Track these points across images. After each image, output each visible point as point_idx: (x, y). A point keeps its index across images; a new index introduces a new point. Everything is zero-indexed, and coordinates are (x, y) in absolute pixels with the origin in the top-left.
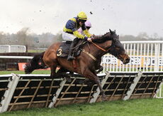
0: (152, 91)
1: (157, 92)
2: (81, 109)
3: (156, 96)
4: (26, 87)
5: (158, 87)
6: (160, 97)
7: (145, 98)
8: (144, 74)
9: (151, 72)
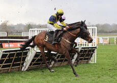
0: (88, 59)
1: (91, 59)
2: (43, 72)
3: (90, 62)
4: (7, 58)
5: (91, 56)
6: (93, 62)
7: (83, 63)
8: (83, 48)
9: (87, 47)
